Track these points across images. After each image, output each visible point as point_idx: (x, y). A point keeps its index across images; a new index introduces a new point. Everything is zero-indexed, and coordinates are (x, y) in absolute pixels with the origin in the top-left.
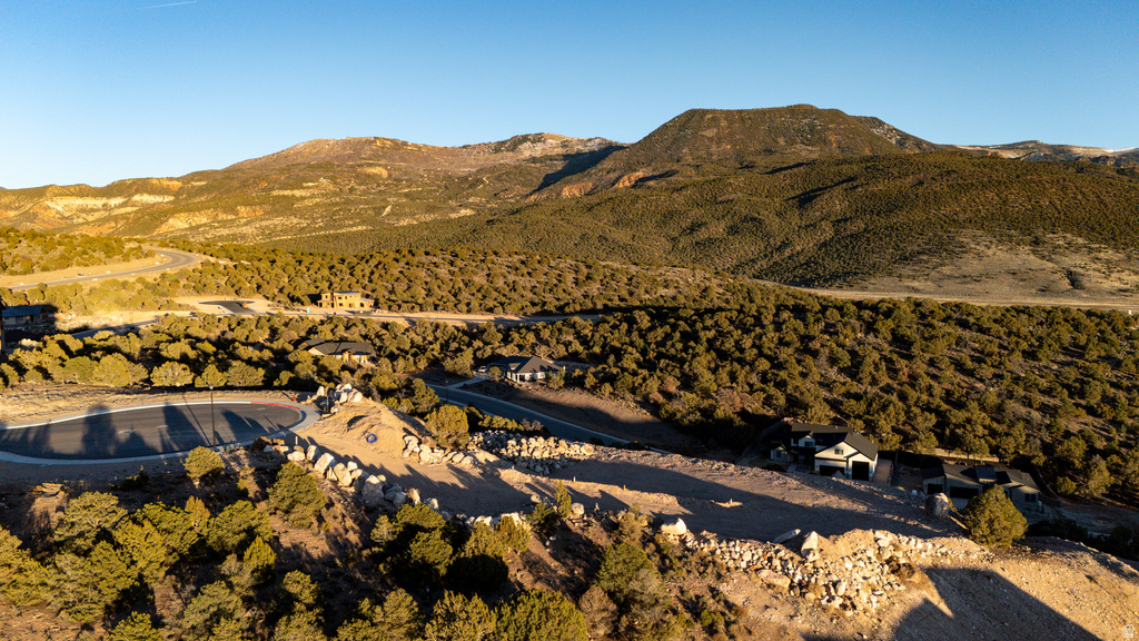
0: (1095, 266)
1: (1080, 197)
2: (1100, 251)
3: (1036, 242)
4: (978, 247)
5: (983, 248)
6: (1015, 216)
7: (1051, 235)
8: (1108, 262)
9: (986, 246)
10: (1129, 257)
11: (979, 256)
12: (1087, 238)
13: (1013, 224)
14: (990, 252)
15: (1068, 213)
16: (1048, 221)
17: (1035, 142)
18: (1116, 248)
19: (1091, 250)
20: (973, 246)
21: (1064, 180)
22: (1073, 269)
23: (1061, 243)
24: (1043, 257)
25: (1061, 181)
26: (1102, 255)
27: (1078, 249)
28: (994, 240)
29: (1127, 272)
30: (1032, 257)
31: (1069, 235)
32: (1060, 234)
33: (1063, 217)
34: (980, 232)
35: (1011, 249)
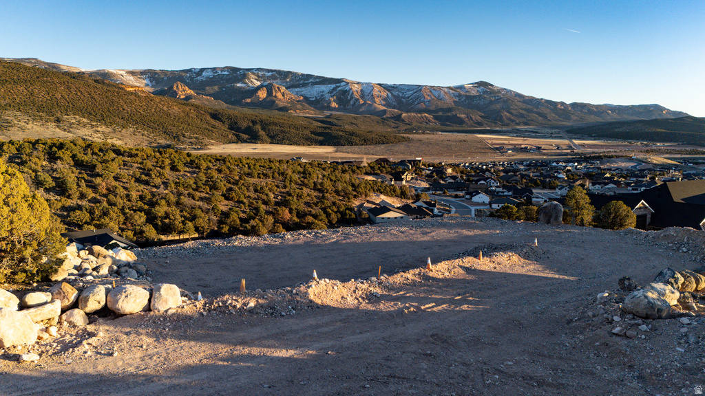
0: (97, 135)
1: (79, 94)
2: (98, 127)
3: (58, 120)
4: (20, 123)
5: (23, 124)
6: (41, 103)
7: (67, 117)
8: (103, 133)
9: (25, 122)
10: (114, 130)
11: (22, 129)
12: (88, 119)
13: (40, 108)
14: (29, 126)
15: (74, 104)
16: (62, 108)
17: (36, 59)
18: (106, 125)
19: (92, 126)
20: (16, 122)
21: (68, 83)
22: (85, 137)
23: (74, 121)
24: (65, 130)
25: (66, 83)
26: (99, 129)
27: (84, 126)
28: (30, 118)
29: (115, 139)
30: (57, 130)
31: (77, 117)
32: (72, 116)
33: (71, 106)
34: (19, 113)
35: (43, 125)
